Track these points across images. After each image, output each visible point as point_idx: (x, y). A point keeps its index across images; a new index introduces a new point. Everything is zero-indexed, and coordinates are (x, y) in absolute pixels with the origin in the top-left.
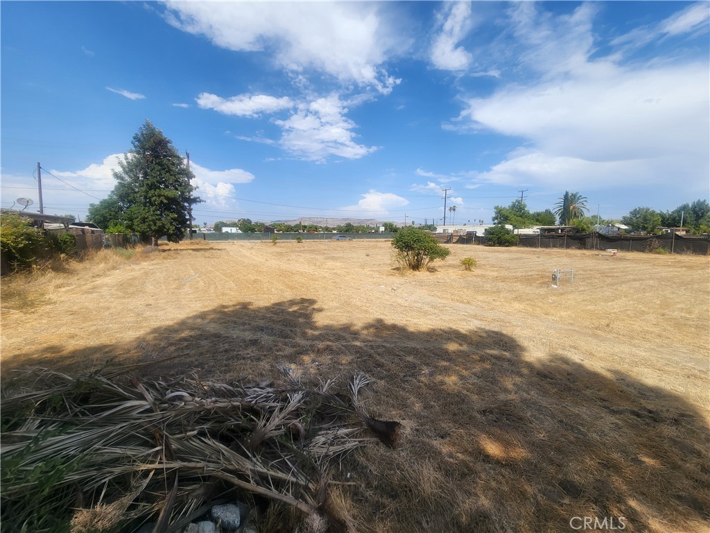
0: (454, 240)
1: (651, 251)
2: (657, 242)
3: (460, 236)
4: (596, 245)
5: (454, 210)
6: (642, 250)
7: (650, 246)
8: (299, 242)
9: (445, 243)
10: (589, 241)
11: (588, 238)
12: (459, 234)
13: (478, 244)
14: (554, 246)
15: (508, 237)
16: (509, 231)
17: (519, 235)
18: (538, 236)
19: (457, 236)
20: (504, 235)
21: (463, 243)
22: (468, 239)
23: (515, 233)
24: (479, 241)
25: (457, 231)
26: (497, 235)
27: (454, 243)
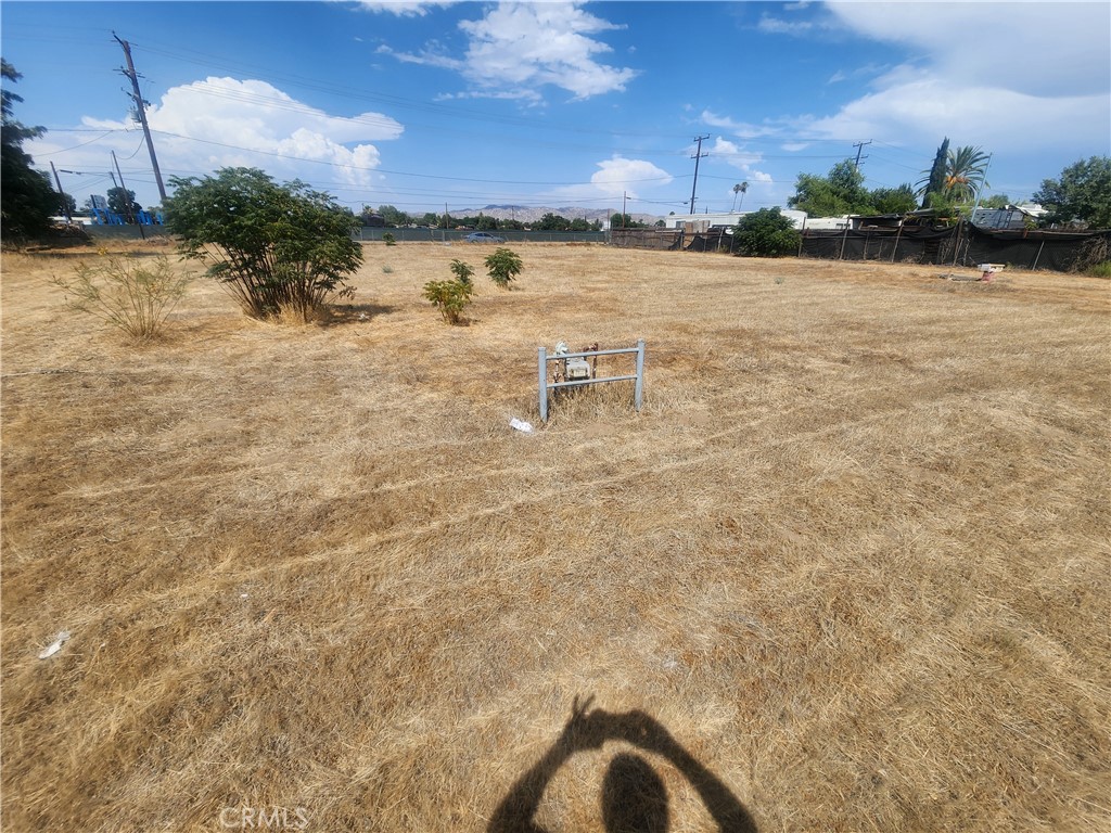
0: (687, 244)
1: (1082, 270)
2: (1105, 247)
3: (697, 236)
4: (961, 254)
5: (744, 190)
6: (1061, 267)
7: (1085, 256)
8: (388, 245)
9: (670, 249)
10: (947, 246)
11: (946, 237)
12: (695, 231)
13: (727, 252)
14: (871, 257)
15: (779, 235)
16: (784, 224)
17: (805, 233)
18: (842, 233)
19: (692, 234)
20: (774, 231)
21: (700, 250)
22: (710, 241)
23: (797, 227)
24: (729, 246)
25: (692, 225)
26: (757, 231)
27: (685, 249)
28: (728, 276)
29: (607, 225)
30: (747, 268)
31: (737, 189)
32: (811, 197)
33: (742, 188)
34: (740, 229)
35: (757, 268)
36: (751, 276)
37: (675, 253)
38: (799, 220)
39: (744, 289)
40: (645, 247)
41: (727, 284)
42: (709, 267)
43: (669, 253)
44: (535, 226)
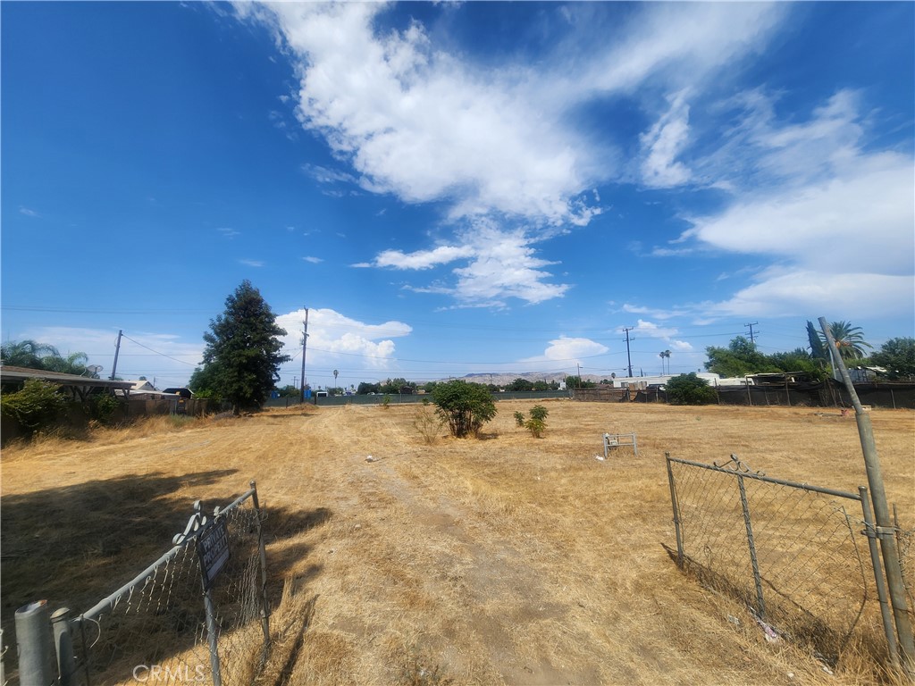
0: (632, 398)
3: (639, 392)
4: (838, 399)
5: (668, 356)
8: (425, 405)
9: (620, 401)
10: (824, 393)
11: (821, 388)
12: (637, 389)
13: (664, 402)
14: (773, 403)
15: (699, 390)
16: (702, 383)
17: (718, 388)
18: (746, 387)
19: (636, 391)
20: (695, 388)
21: (644, 401)
22: (649, 395)
23: (711, 384)
24: (665, 398)
25: (634, 385)
26: (683, 389)
27: (632, 401)
28: (666, 417)
29: (563, 385)
30: (677, 412)
31: (663, 355)
32: (720, 362)
33: (666, 354)
34: (669, 387)
35: (687, 412)
36: (682, 417)
37: (624, 404)
38: (713, 379)
39: (676, 423)
40: (601, 400)
41: (665, 421)
42: (652, 412)
43: (621, 404)
44: (507, 388)
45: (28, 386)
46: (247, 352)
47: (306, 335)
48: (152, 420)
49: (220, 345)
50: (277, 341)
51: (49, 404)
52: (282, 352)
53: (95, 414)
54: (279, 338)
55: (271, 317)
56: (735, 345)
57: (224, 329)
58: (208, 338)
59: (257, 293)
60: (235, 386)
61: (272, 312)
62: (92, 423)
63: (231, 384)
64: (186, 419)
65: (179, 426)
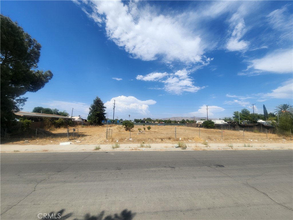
6: (252, 131)
8: (144, 126)
19: (199, 124)
21: (201, 127)
45: (59, 119)
46: (97, 112)
47: (114, 107)
48: (78, 126)
49: (92, 110)
50: (104, 110)
51: (62, 122)
52: (105, 112)
53: (69, 124)
54: (105, 109)
55: (103, 104)
56: (243, 111)
57: (93, 107)
58: (90, 109)
59: (100, 99)
60: (94, 120)
61: (103, 103)
62: (68, 126)
63: (94, 119)
64: (85, 126)
65: (83, 127)
